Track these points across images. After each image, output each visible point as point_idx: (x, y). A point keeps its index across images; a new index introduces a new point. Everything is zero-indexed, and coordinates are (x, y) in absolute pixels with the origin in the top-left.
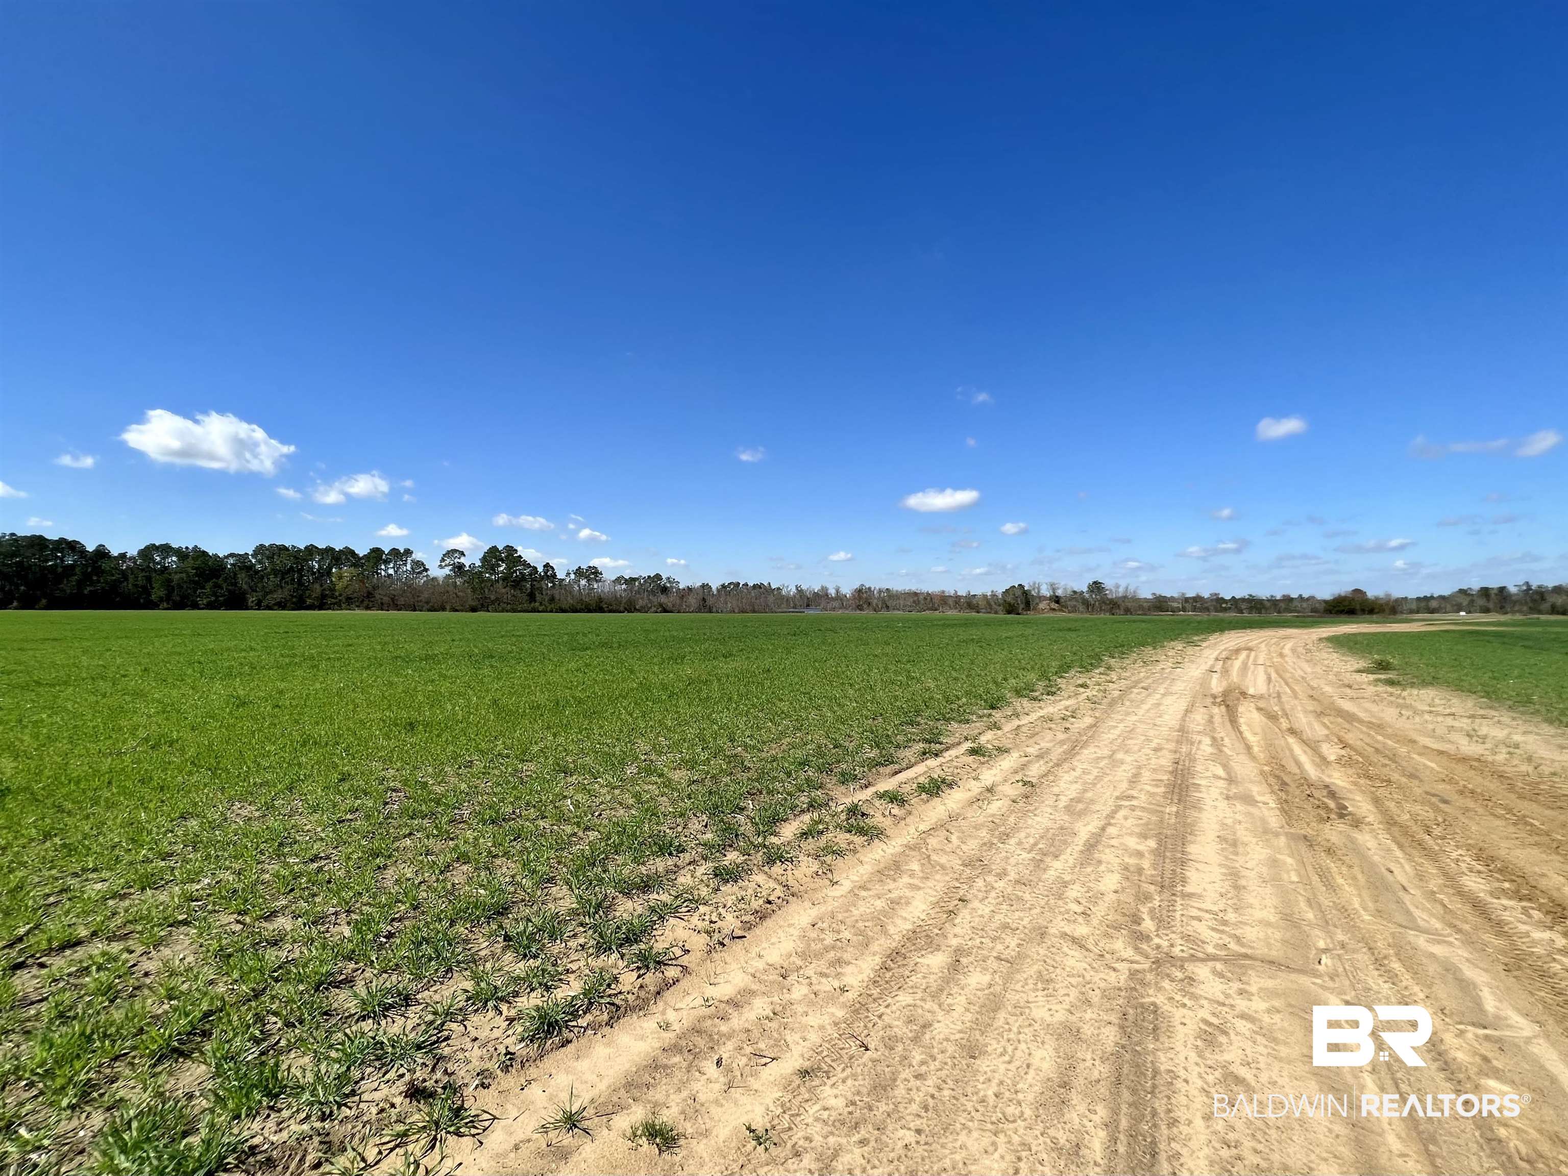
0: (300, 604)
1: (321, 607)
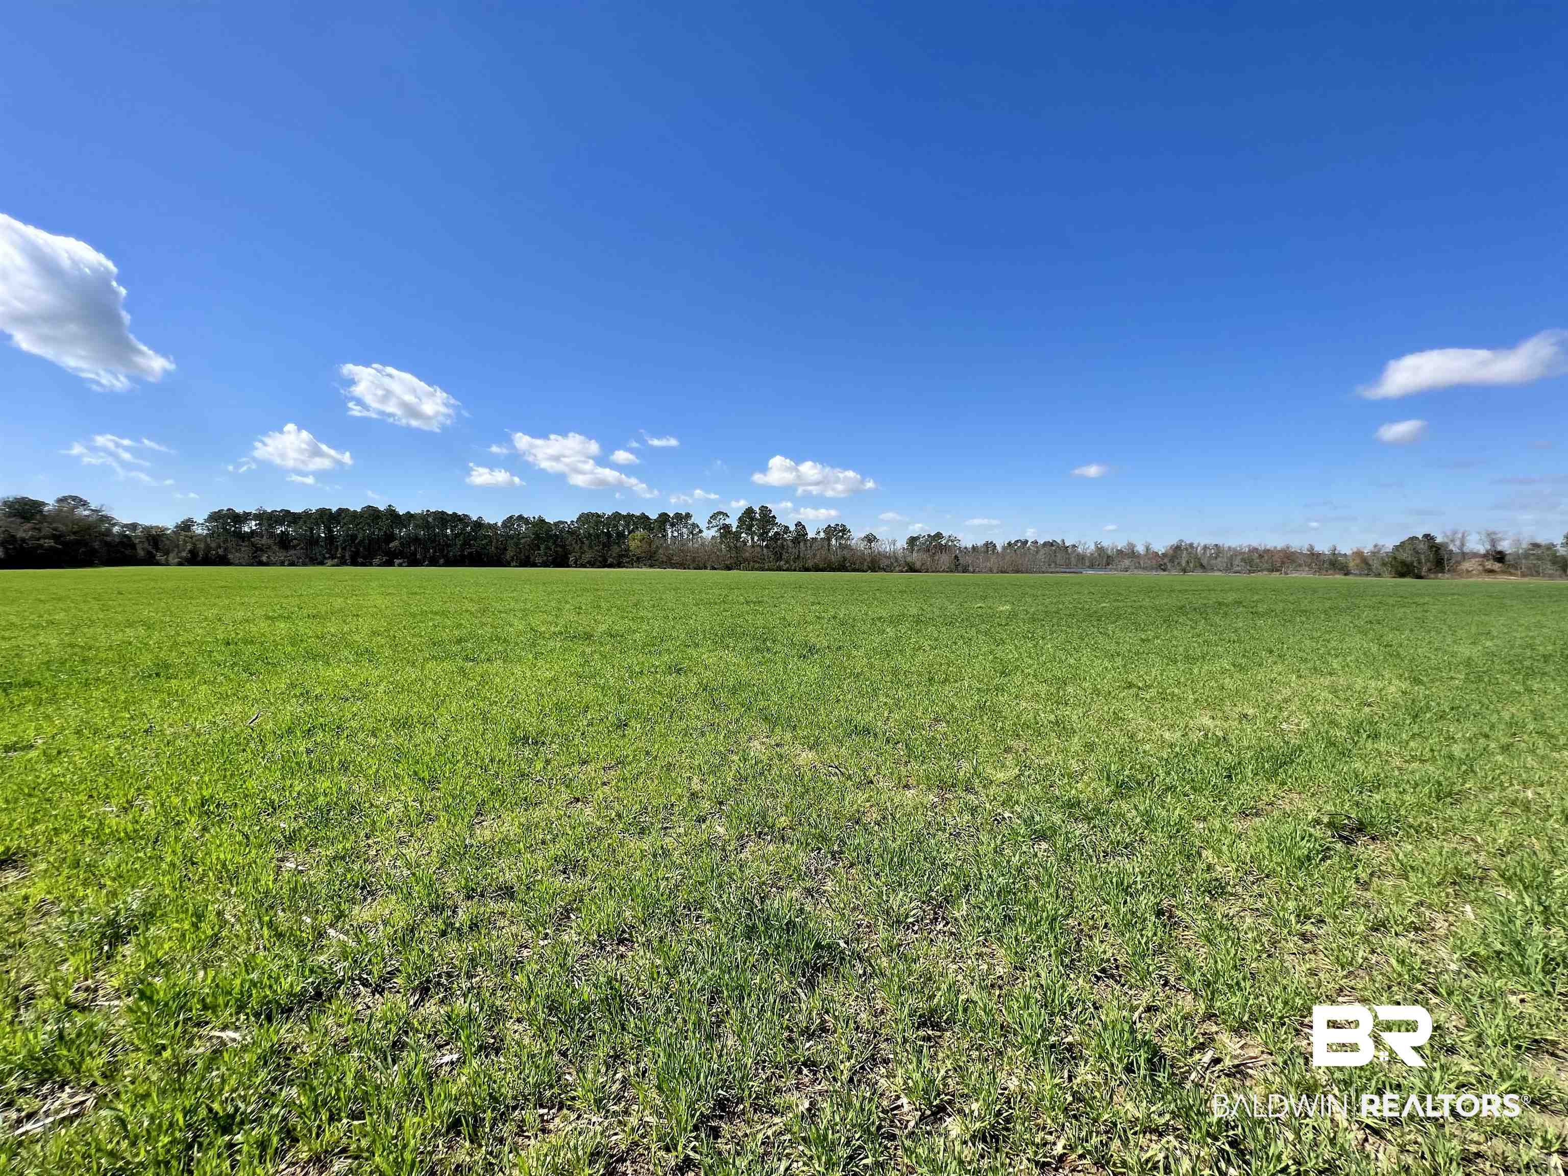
0: (605, 564)
1: (619, 565)
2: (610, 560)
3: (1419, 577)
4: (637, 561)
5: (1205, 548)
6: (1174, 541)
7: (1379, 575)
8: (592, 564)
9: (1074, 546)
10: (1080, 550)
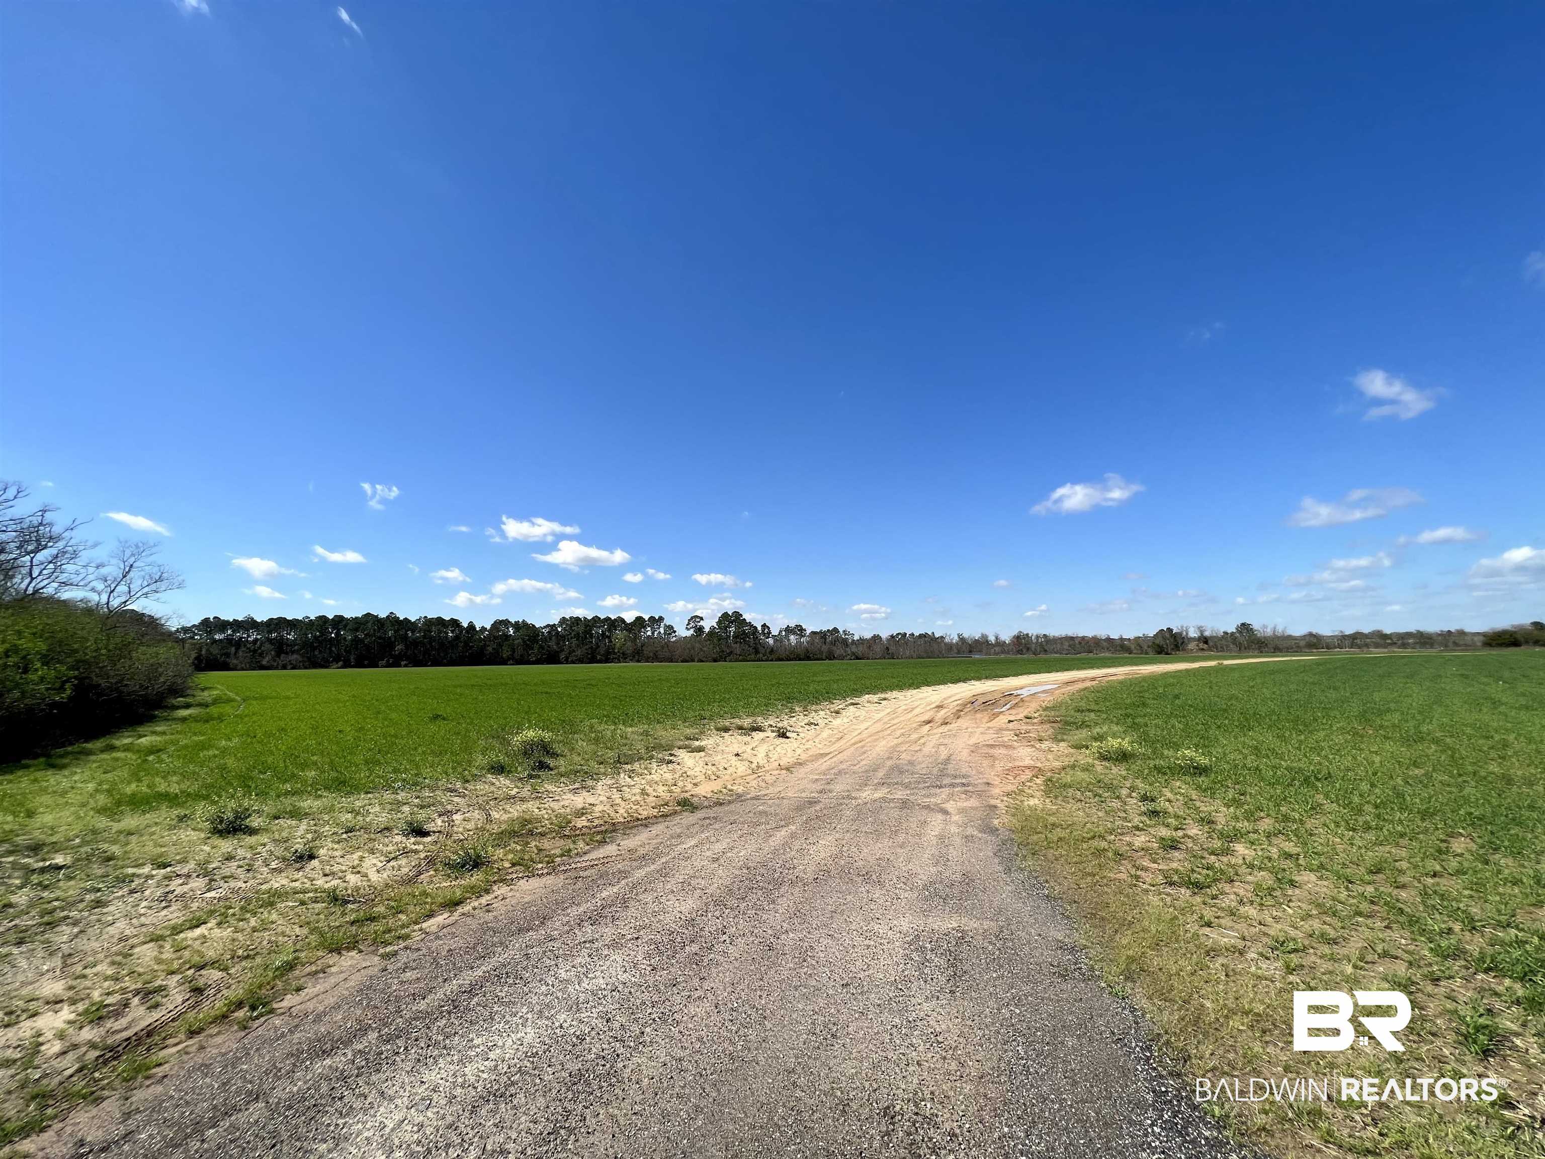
0: (593, 660)
1: (607, 661)
2: (599, 657)
3: (1167, 654)
4: (624, 657)
5: (1037, 637)
6: (1015, 633)
7: (1147, 653)
8: (581, 661)
9: (942, 637)
10: (947, 640)
